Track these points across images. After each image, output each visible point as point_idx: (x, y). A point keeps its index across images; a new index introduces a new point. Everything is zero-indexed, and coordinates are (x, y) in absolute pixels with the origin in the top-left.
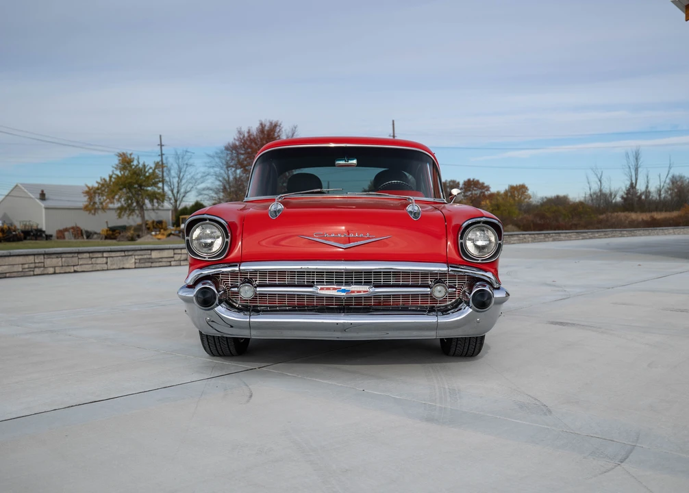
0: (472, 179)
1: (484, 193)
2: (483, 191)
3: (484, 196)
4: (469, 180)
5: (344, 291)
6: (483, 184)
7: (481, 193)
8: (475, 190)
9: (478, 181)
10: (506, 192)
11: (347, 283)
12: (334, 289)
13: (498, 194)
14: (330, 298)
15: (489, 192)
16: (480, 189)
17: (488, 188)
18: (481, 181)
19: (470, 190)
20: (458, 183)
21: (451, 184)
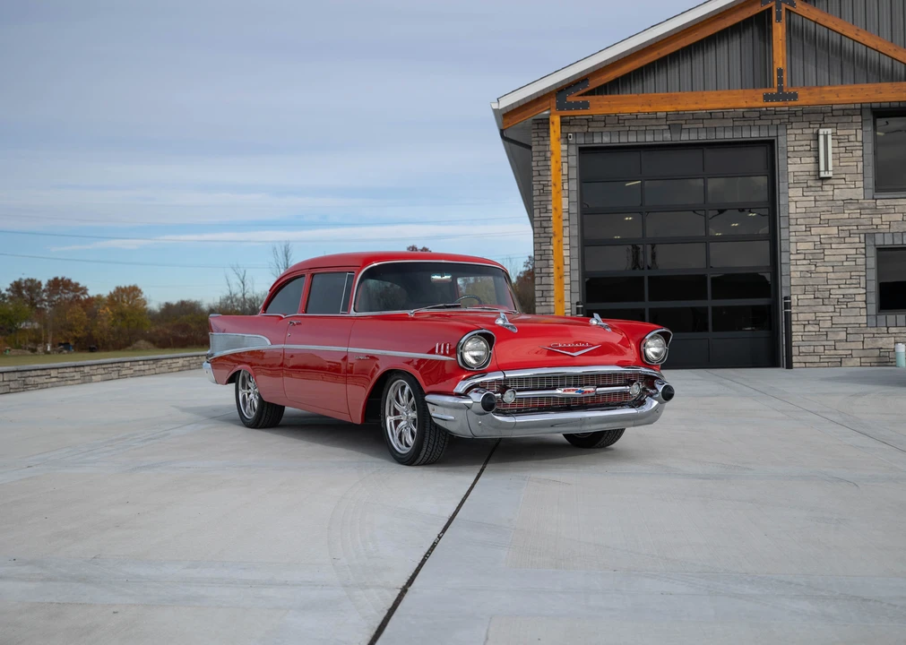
0: (60, 278)
1: (79, 296)
2: (78, 294)
3: (79, 301)
4: (56, 279)
5: (580, 391)
6: (77, 284)
7: (74, 297)
8: (65, 293)
9: (69, 280)
10: (111, 297)
11: (582, 386)
12: (573, 390)
13: (99, 298)
14: (568, 398)
15: (87, 297)
16: (73, 291)
17: (84, 290)
18: (74, 281)
19: (58, 294)
20: (40, 283)
21: (29, 284)
